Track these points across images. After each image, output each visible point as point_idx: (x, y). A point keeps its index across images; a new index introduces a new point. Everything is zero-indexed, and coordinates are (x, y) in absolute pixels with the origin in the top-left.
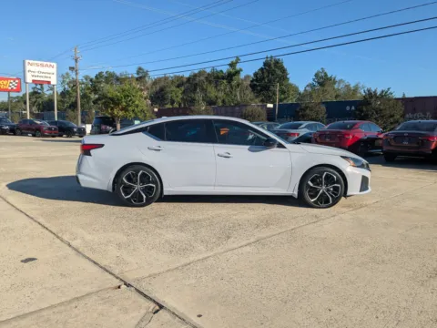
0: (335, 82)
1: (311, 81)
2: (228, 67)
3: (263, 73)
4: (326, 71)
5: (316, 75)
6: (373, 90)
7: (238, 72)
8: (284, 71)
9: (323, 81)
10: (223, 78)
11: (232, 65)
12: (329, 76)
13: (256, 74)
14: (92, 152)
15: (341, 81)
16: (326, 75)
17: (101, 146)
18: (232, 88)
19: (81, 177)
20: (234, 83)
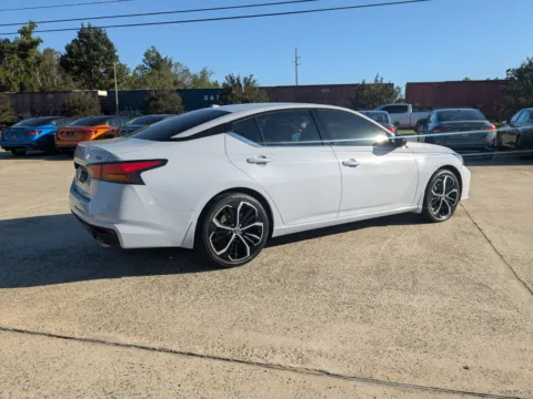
0: (170, 65)
1: (141, 63)
2: (19, 36)
3: (79, 46)
4: (158, 50)
5: (147, 55)
6: (236, 76)
7: (35, 43)
8: (110, 46)
9: (156, 63)
10: (12, 51)
11: (24, 32)
12: (163, 57)
13: (69, 48)
14: (144, 175)
15: (177, 64)
16: (158, 55)
17: (163, 162)
18: (28, 65)
19: (122, 229)
20: (31, 59)
